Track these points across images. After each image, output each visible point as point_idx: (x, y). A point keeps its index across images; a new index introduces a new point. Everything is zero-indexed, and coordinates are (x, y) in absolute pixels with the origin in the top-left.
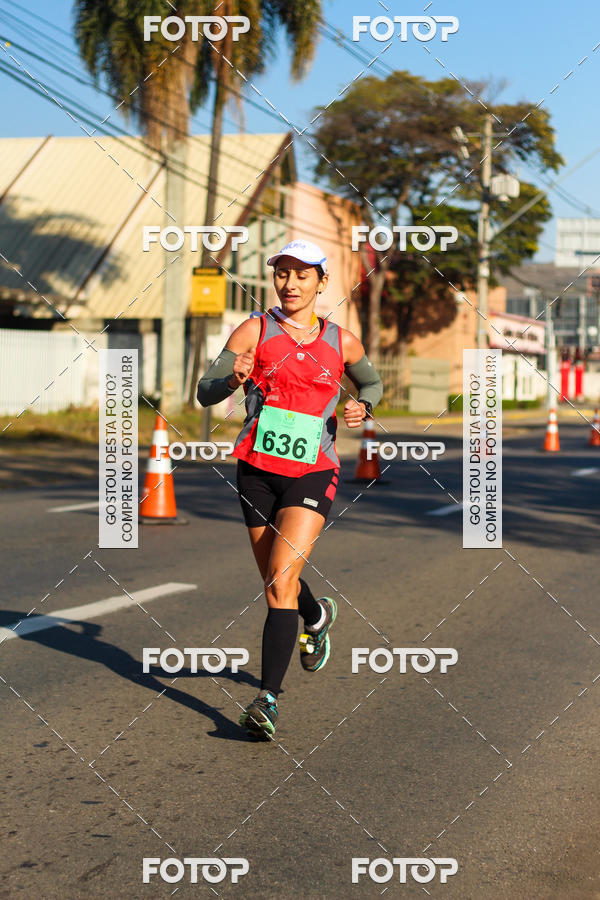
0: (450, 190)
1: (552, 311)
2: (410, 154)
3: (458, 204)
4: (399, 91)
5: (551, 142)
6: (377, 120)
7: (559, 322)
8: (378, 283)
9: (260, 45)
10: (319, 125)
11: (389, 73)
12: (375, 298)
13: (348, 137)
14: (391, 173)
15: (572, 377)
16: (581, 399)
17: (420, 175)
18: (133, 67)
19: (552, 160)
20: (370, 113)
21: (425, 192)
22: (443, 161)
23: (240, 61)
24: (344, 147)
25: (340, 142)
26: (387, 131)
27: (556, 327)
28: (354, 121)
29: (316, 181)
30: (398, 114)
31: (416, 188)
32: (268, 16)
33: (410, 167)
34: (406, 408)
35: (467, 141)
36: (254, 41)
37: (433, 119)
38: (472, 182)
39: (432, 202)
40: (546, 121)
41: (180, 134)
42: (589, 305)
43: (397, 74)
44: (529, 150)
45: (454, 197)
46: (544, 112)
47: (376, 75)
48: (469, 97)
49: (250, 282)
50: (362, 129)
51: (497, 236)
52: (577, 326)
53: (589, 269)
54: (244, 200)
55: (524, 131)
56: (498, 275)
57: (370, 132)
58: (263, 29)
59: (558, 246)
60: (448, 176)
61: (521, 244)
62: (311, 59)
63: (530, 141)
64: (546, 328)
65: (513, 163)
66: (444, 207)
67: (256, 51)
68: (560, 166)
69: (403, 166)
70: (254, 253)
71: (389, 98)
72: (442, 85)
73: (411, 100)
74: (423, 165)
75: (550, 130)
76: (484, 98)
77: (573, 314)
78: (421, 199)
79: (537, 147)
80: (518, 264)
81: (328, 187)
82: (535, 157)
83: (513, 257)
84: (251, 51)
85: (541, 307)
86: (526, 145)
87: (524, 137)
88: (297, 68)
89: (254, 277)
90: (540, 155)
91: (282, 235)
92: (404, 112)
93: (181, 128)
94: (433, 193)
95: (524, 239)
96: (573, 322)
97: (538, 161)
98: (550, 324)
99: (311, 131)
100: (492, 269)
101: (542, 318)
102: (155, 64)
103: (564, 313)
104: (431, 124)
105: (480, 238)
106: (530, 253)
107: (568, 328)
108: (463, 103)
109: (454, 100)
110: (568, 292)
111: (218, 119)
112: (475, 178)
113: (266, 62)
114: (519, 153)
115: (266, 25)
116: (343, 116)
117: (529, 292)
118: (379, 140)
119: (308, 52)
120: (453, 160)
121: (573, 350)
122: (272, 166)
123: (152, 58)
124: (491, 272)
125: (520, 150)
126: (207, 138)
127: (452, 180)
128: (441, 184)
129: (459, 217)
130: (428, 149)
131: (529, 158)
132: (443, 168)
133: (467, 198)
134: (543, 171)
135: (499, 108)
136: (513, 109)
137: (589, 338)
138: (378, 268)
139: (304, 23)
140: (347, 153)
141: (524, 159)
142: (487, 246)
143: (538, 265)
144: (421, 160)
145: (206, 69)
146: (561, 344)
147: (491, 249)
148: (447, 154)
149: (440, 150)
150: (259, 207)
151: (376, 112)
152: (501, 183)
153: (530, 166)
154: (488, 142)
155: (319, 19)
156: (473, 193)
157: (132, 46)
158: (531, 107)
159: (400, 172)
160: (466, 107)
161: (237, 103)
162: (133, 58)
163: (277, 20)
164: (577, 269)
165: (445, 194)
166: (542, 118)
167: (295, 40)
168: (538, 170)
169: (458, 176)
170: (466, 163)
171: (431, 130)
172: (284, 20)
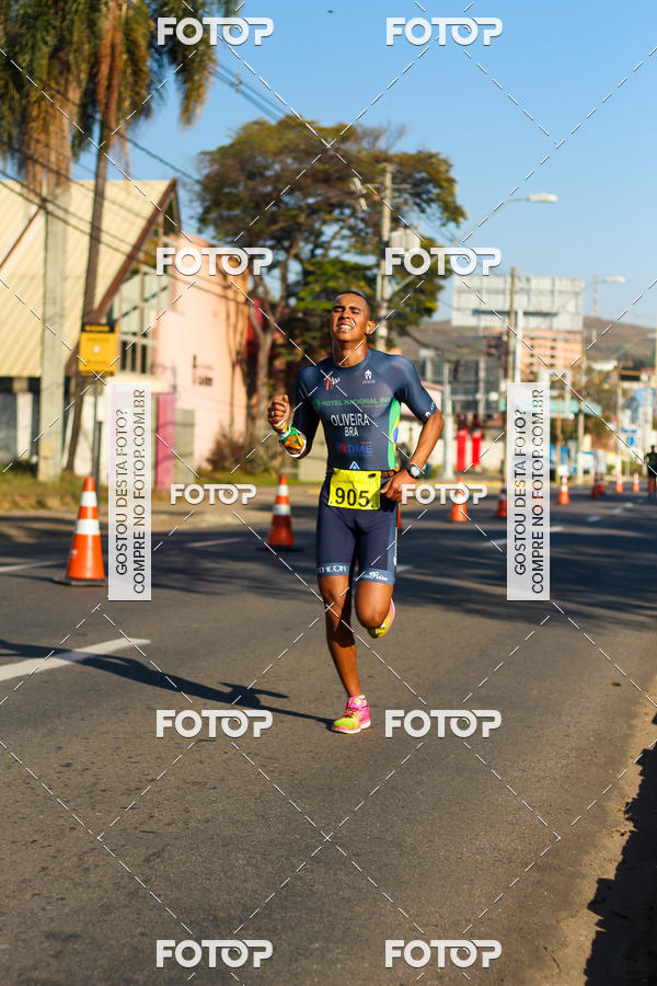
0: (345, 244)
1: (450, 375)
2: (302, 204)
3: (352, 258)
4: (291, 135)
5: (452, 194)
6: (267, 168)
7: (457, 386)
8: (266, 341)
9: (149, 87)
10: (205, 172)
11: (281, 116)
12: (263, 357)
13: (235, 185)
14: (281, 224)
15: (469, 445)
16: (478, 469)
17: (312, 227)
18: (11, 109)
19: (453, 213)
20: (259, 159)
21: (316, 246)
22: (337, 212)
23: (127, 104)
24: (230, 193)
25: (227, 190)
26: (278, 179)
27: (454, 392)
28: (242, 169)
29: (200, 231)
30: (289, 161)
31: (307, 240)
32: (156, 56)
33: (302, 219)
34: (295, 476)
35: (364, 191)
36: (141, 83)
37: (327, 166)
38: (367, 233)
39: (324, 255)
40: (447, 171)
41: (61, 178)
42: (488, 369)
43: (289, 117)
44: (429, 201)
45: (347, 251)
46: (445, 162)
47: (266, 118)
48: (365, 144)
49: (131, 340)
50: (251, 176)
51: (395, 294)
52: (476, 391)
53: (486, 328)
54: (127, 249)
55: (423, 181)
56: (394, 336)
57: (258, 179)
58: (151, 70)
59: (455, 305)
60: (342, 228)
61: (419, 302)
62: (202, 104)
63: (429, 192)
64: (442, 392)
65: (412, 216)
66: (337, 261)
67: (144, 92)
68: (461, 220)
69: (294, 217)
70: (135, 308)
71: (280, 145)
72: (337, 130)
73: (302, 147)
74: (315, 217)
75: (451, 181)
76: (382, 144)
77: (472, 378)
78: (312, 251)
79: (438, 199)
80: (417, 324)
81: (214, 238)
82: (434, 209)
83: (412, 316)
84: (138, 94)
85: (438, 370)
86: (424, 197)
87: (424, 187)
88: (187, 114)
89: (135, 334)
90: (440, 207)
91: (164, 289)
92: (295, 159)
93: (63, 172)
94: (326, 246)
95: (422, 297)
96: (471, 386)
97: (438, 215)
98: (447, 388)
99: (197, 177)
100: (390, 328)
101: (439, 382)
102: (36, 105)
103: (461, 376)
104: (325, 171)
105: (379, 297)
106: (429, 311)
107: (466, 393)
108: (359, 151)
109: (351, 147)
110: (465, 354)
111: (102, 164)
112: (370, 230)
113: (154, 105)
114: (419, 205)
115: (155, 66)
116: (230, 162)
117: (425, 353)
118: (269, 189)
119: (199, 96)
120: (347, 211)
121: (470, 417)
122: (156, 213)
123: (34, 99)
124: (389, 333)
125: (418, 201)
126: (91, 183)
127: (346, 232)
128: (334, 238)
129: (354, 273)
130: (320, 198)
131: (428, 210)
132: (337, 220)
133: (362, 253)
134: (444, 225)
135: (396, 156)
136: (412, 157)
137: (488, 404)
138: (265, 326)
139: (196, 65)
140: (235, 201)
141: (423, 211)
142: (385, 305)
143: (435, 323)
144: (313, 211)
145: (90, 110)
146: (458, 410)
147: (389, 308)
148: (341, 205)
149: (334, 200)
150: (141, 256)
151: (265, 158)
152: (401, 237)
153: (428, 218)
154: (388, 193)
155: (210, 59)
156: (369, 247)
157: (11, 85)
158: (431, 156)
159: (291, 222)
160: (364, 154)
161: (123, 146)
162: (12, 98)
163: (165, 60)
164: (475, 329)
165: (339, 248)
166: (443, 168)
167: (185, 82)
168: (438, 223)
169: (351, 228)
170: (361, 215)
171: (326, 180)
172: (173, 60)
